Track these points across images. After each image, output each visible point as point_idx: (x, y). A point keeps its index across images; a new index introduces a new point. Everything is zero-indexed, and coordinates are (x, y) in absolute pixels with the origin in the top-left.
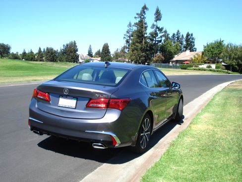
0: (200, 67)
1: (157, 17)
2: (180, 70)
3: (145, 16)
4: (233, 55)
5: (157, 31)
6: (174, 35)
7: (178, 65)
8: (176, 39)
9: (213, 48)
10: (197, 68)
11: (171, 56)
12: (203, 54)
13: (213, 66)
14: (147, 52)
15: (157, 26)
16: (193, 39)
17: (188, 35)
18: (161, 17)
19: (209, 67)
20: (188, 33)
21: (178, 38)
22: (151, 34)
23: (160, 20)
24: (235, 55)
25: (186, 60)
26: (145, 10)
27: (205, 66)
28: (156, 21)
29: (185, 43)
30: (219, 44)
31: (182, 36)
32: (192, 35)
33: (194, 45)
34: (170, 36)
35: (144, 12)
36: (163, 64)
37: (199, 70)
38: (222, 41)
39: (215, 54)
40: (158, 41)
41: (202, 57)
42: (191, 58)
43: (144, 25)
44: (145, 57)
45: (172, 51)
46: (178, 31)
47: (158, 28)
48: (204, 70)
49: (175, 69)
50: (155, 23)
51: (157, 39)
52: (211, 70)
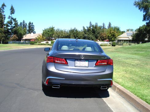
0: (42, 43)
1: (11, 12)
2: (30, 45)
3: (4, 10)
4: (61, 35)
5: (12, 21)
6: (21, 23)
7: (27, 42)
8: (23, 26)
9: (49, 31)
10: (40, 43)
11: (22, 36)
12: (43, 35)
13: (50, 42)
14: (6, 34)
15: (12, 17)
16: (33, 26)
17: (30, 23)
18: (14, 12)
19: (48, 43)
20: (30, 22)
21: (24, 25)
22: (8, 22)
23: (14, 13)
24: (62, 35)
25: (32, 39)
26: (4, 7)
27: (44, 42)
28: (11, 14)
29: (28, 28)
30: (52, 29)
31: (26, 24)
32: (32, 23)
33: (34, 30)
34: (19, 24)
35: (3, 8)
36: (17, 42)
37: (42, 45)
38: (54, 28)
39: (50, 35)
40: (13, 27)
41: (43, 37)
42: (36, 38)
43: (3, 16)
44: (5, 37)
45: (22, 33)
46: (24, 21)
47: (13, 19)
48: (45, 45)
49: (26, 45)
50: (11, 15)
51: (12, 26)
52: (49, 45)
